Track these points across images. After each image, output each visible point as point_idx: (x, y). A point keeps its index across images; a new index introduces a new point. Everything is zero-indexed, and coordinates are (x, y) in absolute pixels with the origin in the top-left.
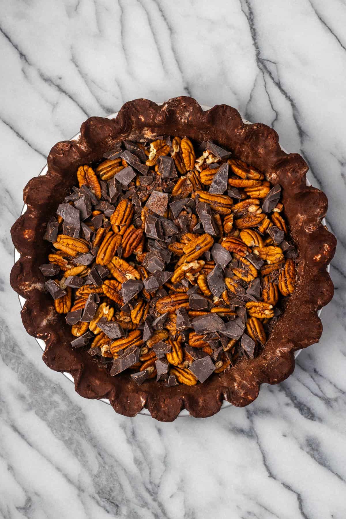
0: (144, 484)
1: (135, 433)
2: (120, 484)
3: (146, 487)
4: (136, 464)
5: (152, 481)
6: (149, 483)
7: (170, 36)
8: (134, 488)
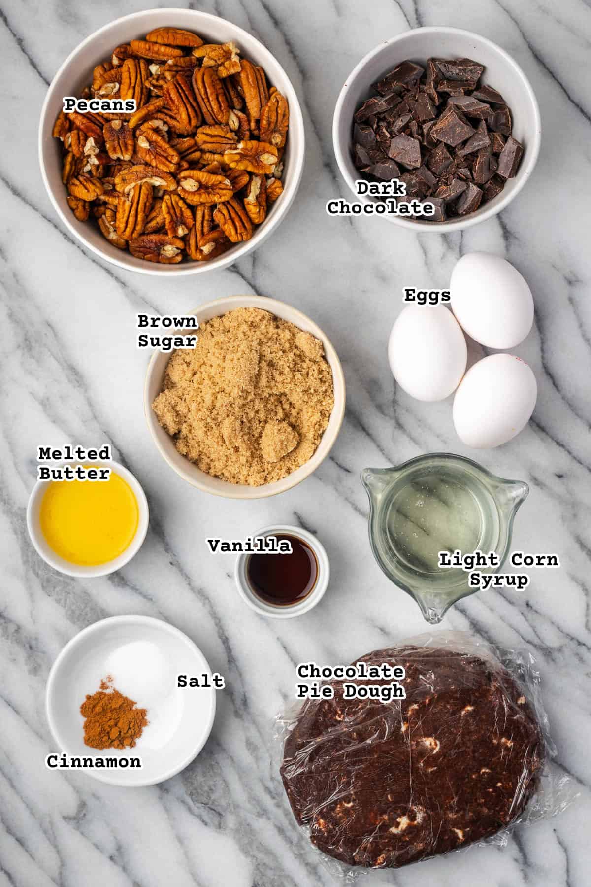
0: (261, 780)
1: (248, 701)
2: (224, 780)
3: (264, 785)
4: (249, 749)
5: (274, 776)
6: (269, 779)
7: (303, 85)
8: (246, 786)
